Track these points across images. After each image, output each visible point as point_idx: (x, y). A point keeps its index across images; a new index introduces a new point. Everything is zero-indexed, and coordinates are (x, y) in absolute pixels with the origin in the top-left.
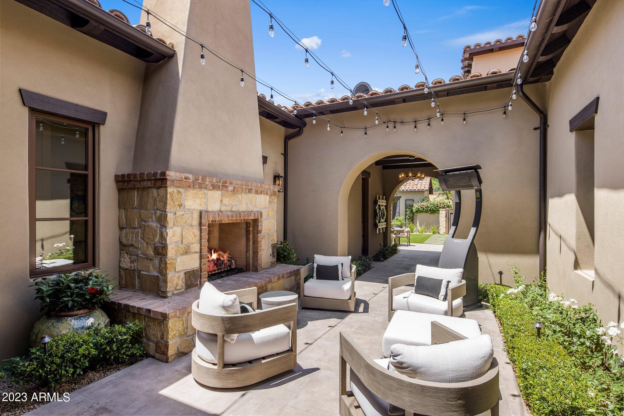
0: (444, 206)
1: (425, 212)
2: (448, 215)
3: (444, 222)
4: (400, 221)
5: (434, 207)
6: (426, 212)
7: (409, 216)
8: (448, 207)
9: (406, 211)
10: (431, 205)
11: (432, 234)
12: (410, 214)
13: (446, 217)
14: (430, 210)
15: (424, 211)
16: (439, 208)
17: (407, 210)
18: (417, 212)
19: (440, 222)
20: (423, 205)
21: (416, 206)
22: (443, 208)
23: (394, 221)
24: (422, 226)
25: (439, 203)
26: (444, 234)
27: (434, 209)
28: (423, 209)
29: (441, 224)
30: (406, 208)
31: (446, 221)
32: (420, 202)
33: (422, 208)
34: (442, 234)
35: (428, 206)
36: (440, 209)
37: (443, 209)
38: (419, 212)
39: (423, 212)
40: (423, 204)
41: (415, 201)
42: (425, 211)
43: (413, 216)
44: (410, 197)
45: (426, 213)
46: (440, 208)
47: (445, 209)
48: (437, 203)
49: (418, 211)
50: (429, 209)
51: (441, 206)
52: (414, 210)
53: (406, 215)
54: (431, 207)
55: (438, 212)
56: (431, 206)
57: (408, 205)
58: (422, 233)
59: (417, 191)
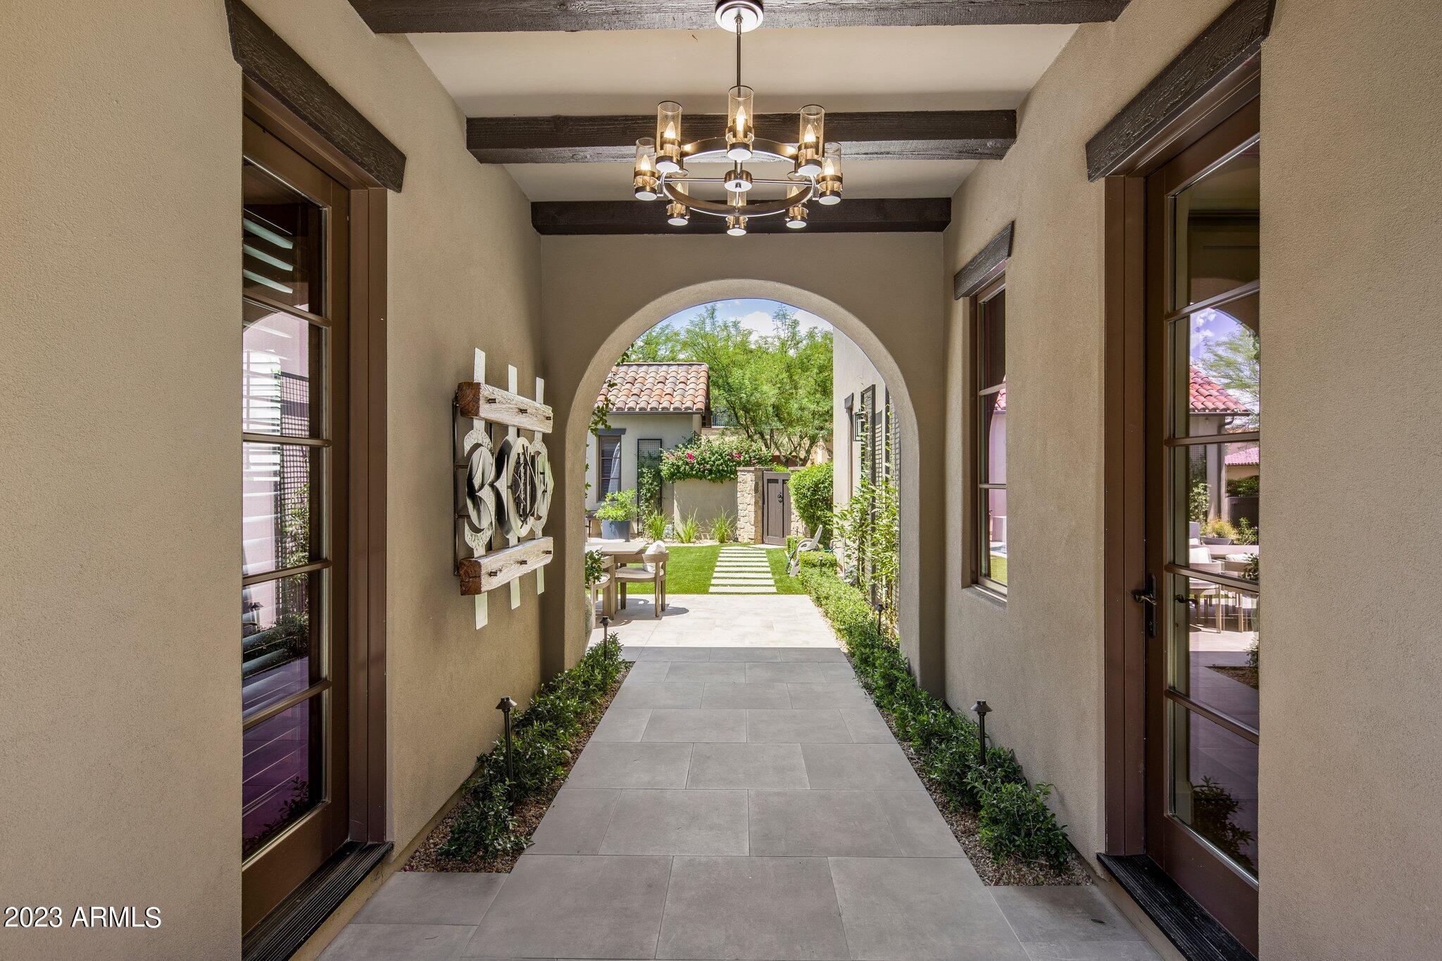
0: (750, 457)
1: (696, 476)
2: (760, 485)
3: (752, 508)
4: (623, 505)
5: (722, 461)
6: (700, 476)
7: (649, 490)
8: (759, 463)
9: (640, 475)
10: (714, 454)
11: (718, 543)
12: (651, 484)
13: (756, 490)
14: (711, 472)
15: (694, 472)
16: (735, 466)
17: (645, 470)
18: (672, 476)
19: (740, 507)
20: (690, 456)
21: (669, 460)
22: (746, 465)
23: (603, 507)
24: (689, 522)
25: (735, 451)
26: (752, 542)
27: (721, 468)
28: (692, 469)
29: (741, 513)
30: (640, 465)
31: (756, 503)
32: (681, 446)
33: (687, 464)
34: (746, 541)
35: (704, 459)
36: (738, 468)
37: (745, 468)
38: (680, 478)
39: (693, 476)
40: (689, 451)
41: (667, 443)
42: (697, 473)
43: (661, 488)
44: (651, 430)
45: (698, 480)
46: (739, 464)
47: (752, 468)
48: (729, 451)
49: (677, 474)
50: (708, 466)
51: (742, 458)
52: (665, 470)
53: (640, 485)
54: (714, 462)
55: (732, 476)
56: (713, 459)
57: (646, 455)
58: (689, 542)
59: (671, 413)
